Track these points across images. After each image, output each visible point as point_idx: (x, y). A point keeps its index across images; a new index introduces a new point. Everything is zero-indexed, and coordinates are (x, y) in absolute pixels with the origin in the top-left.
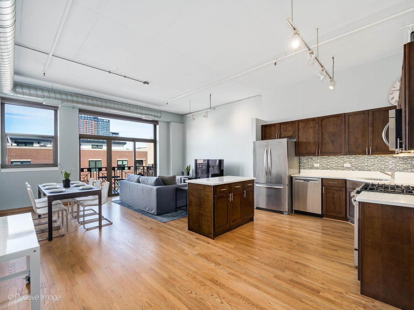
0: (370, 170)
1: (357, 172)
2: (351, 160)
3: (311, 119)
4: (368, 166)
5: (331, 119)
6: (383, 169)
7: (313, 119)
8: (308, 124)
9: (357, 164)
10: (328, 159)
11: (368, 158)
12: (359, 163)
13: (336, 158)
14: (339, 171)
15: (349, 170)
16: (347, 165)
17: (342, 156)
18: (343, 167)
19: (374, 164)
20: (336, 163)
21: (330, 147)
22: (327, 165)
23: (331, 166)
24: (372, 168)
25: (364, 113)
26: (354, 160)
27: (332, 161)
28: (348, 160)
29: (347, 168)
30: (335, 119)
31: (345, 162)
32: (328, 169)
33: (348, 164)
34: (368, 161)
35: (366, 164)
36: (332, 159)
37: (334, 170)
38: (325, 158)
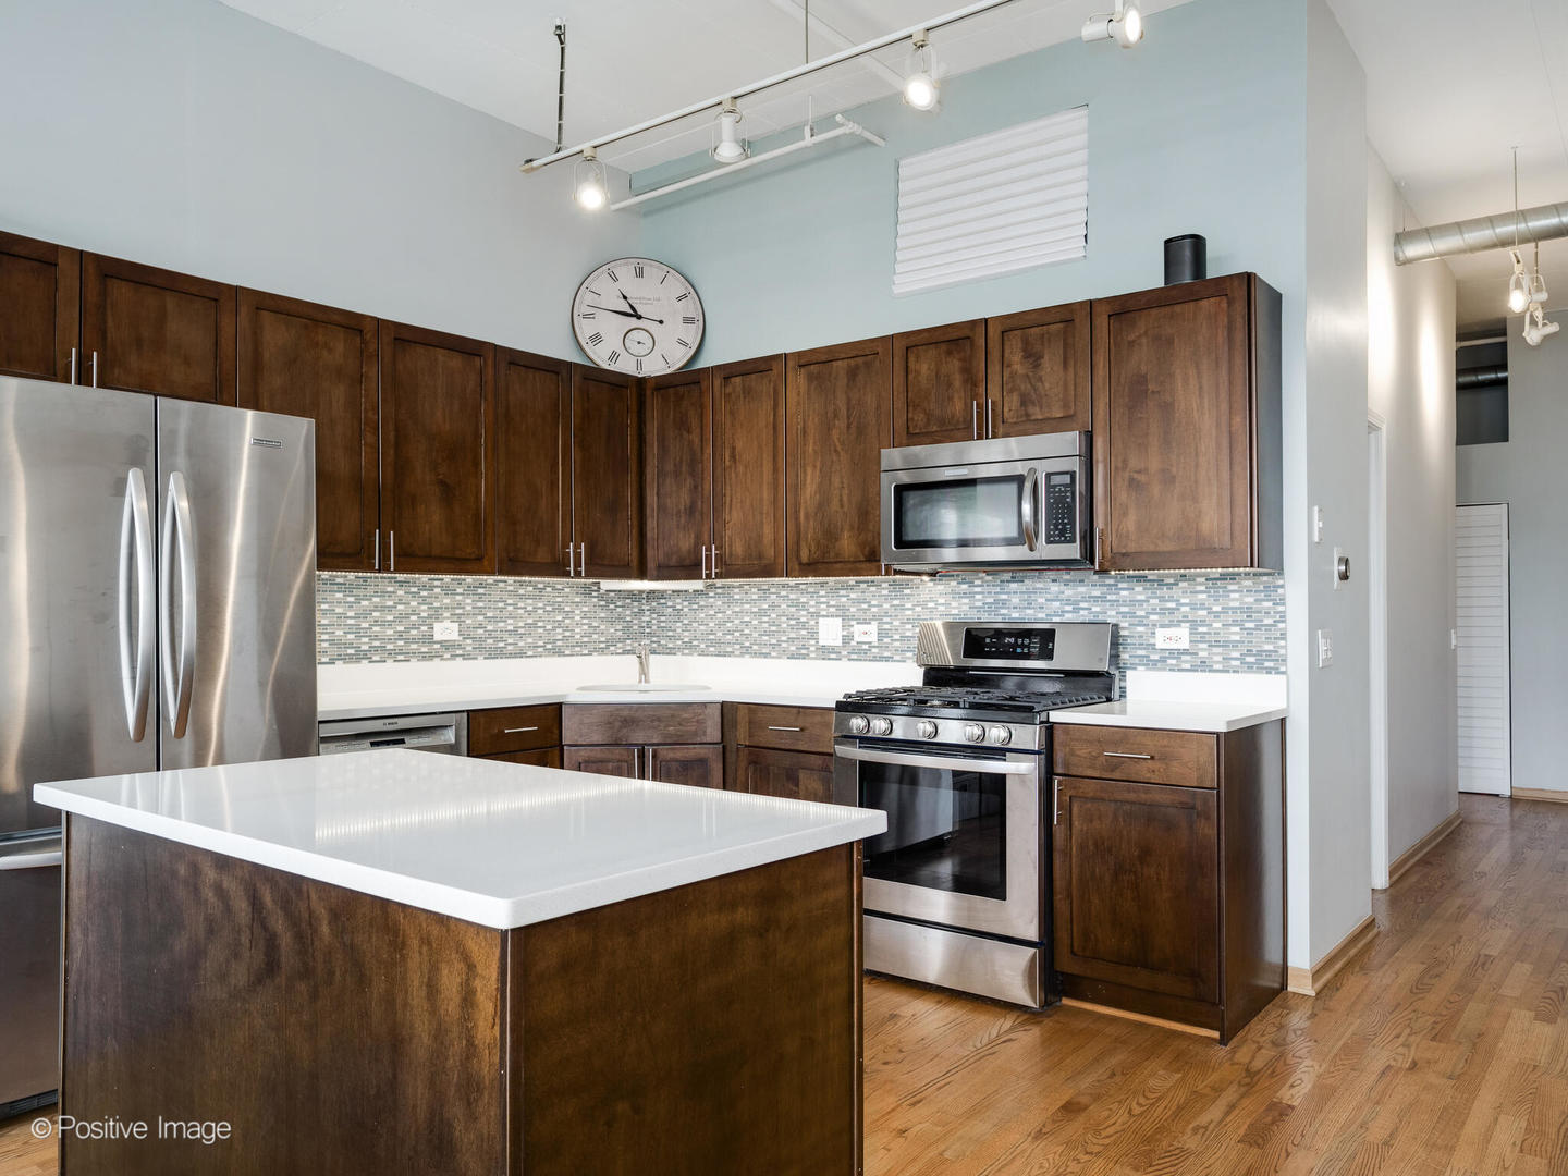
0: (521, 654)
1: (482, 665)
2: (459, 606)
3: (336, 317)
4: (514, 632)
5: (441, 355)
6: (559, 643)
7: (352, 324)
8: (317, 344)
9: (481, 626)
10: (361, 592)
11: (514, 593)
12: (489, 619)
13: (400, 593)
14: (414, 663)
15: (454, 657)
16: (446, 630)
17: (425, 578)
18: (429, 640)
19: (534, 625)
20: (400, 618)
21: (431, 520)
22: (358, 631)
23: (376, 638)
24: (530, 640)
25: (557, 374)
26: (469, 601)
27: (382, 609)
28: (447, 601)
29: (447, 645)
30: (456, 362)
31: (436, 616)
32: (360, 656)
33: (447, 623)
34: (515, 605)
35: (510, 624)
36: (384, 593)
37: (390, 662)
38: (346, 588)
